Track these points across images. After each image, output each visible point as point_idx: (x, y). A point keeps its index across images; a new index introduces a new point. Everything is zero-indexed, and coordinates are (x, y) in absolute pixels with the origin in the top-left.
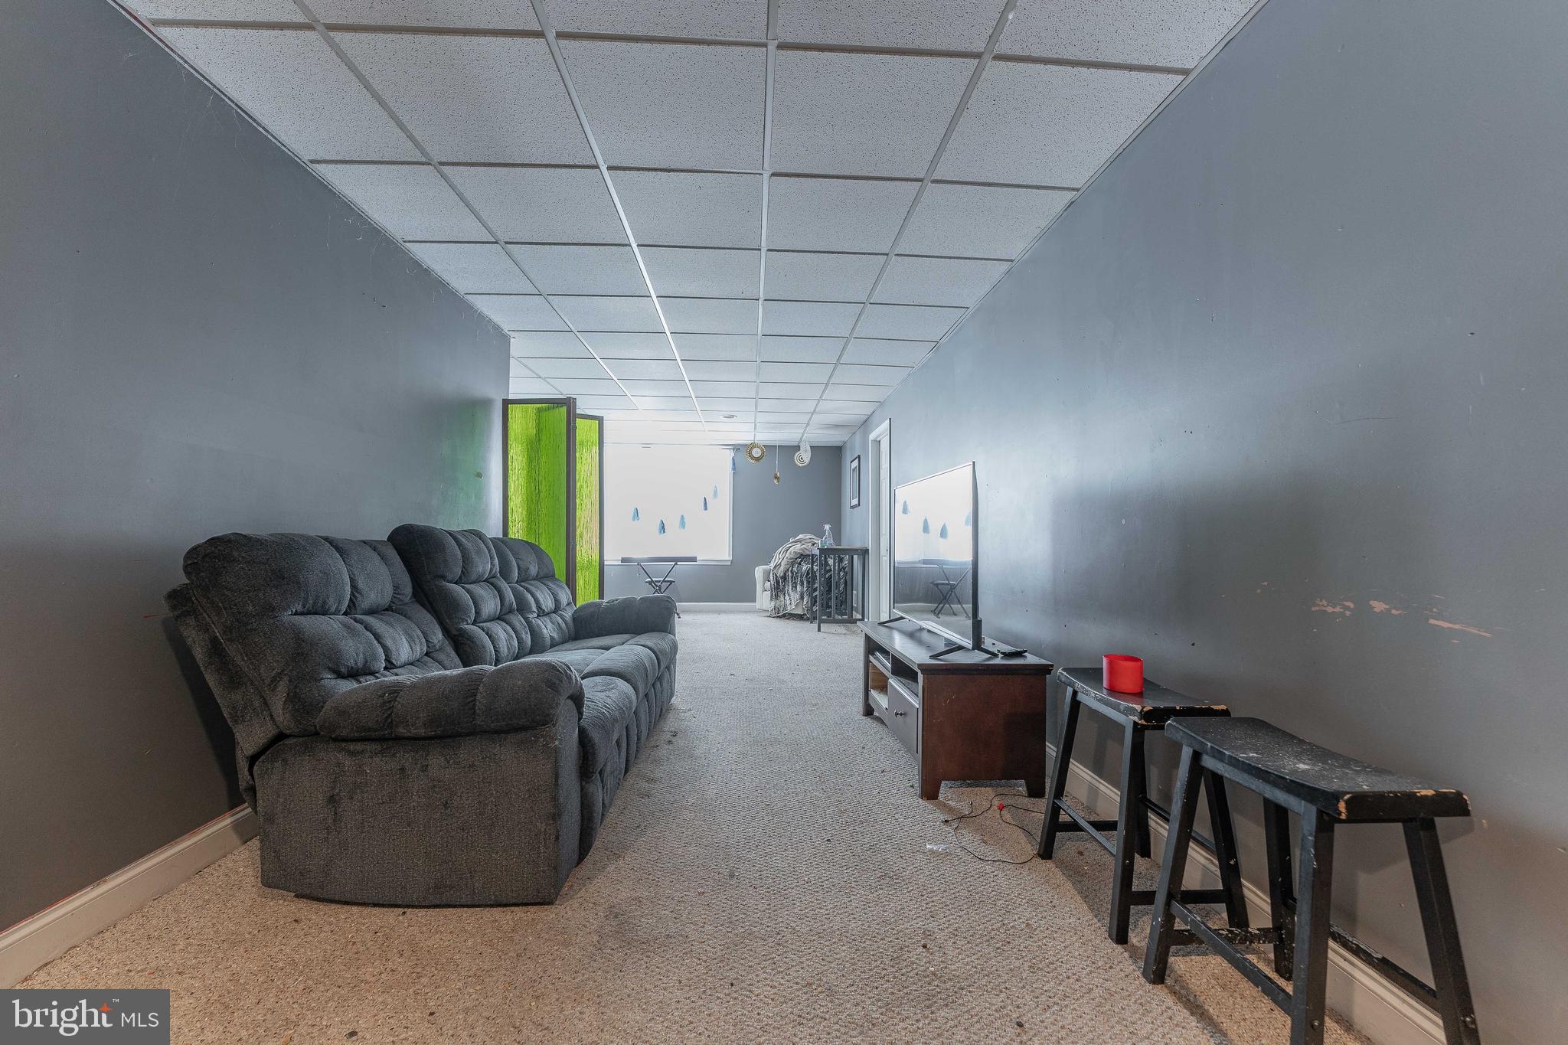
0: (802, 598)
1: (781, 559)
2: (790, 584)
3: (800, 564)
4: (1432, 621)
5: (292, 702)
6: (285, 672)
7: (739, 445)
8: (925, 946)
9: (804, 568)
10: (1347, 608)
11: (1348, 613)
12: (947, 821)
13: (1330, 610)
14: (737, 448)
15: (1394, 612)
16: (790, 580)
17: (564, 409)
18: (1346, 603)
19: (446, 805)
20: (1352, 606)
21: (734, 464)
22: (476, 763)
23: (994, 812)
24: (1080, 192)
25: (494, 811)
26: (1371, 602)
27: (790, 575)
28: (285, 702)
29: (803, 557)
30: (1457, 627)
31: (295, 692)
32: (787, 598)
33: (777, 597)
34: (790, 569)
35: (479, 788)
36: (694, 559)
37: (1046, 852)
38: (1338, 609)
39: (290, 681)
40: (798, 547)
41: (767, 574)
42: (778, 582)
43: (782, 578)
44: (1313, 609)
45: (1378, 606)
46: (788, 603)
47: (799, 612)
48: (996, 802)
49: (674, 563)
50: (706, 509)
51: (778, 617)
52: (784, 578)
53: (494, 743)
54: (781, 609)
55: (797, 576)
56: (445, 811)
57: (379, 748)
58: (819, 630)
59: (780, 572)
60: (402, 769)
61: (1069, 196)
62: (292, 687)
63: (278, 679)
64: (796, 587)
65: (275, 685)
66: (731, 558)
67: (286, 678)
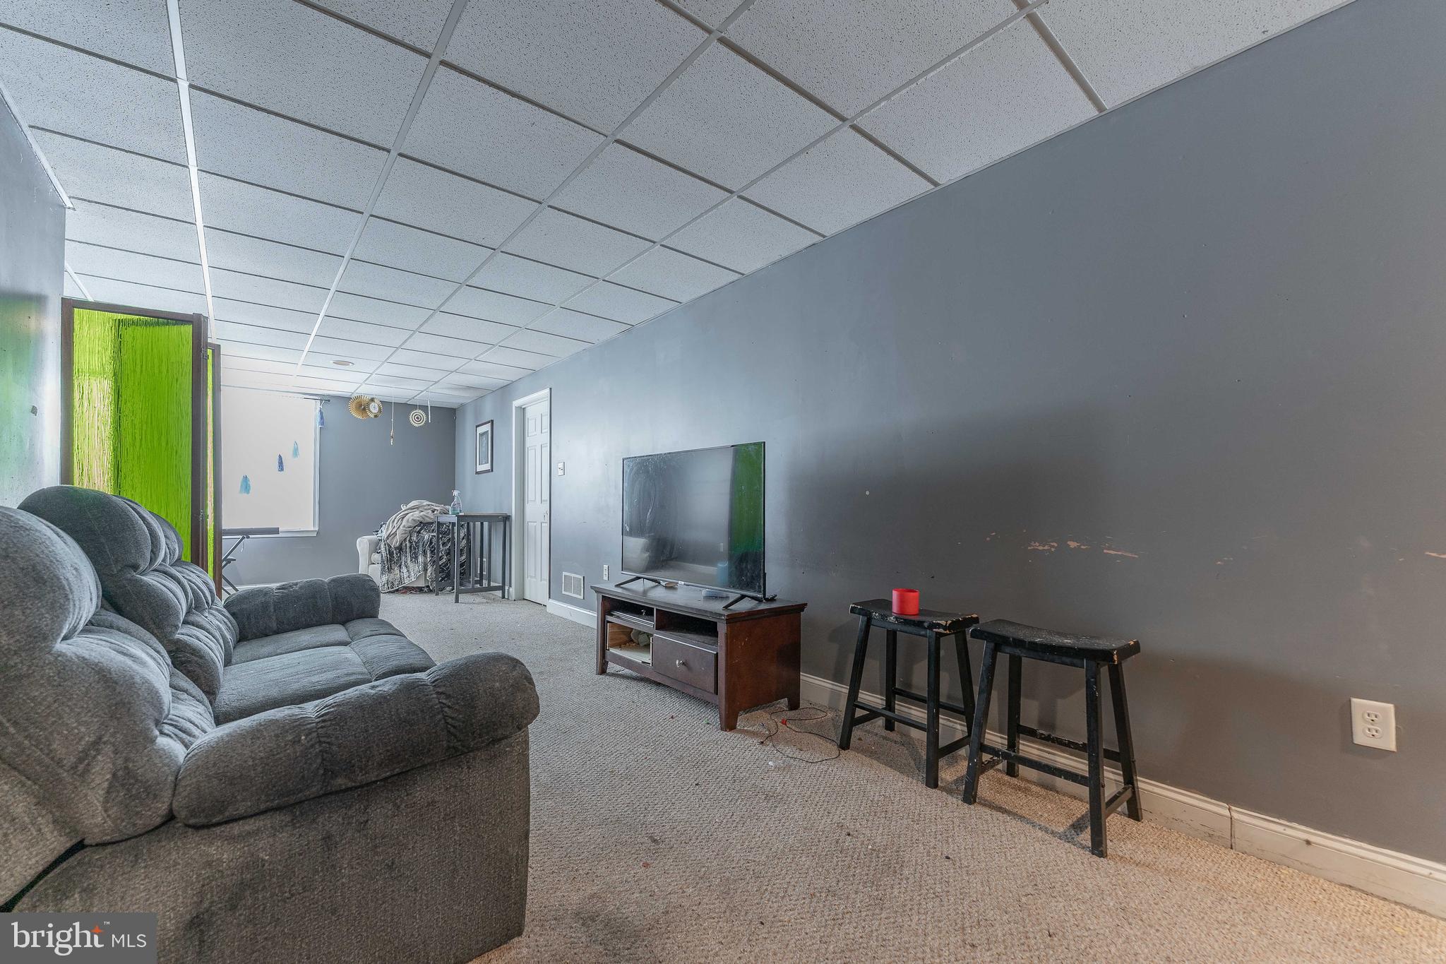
0: (425, 570)
1: (395, 528)
2: (408, 555)
3: (419, 532)
4: (1105, 551)
5: (123, 785)
6: (105, 739)
7: (329, 395)
8: (849, 835)
9: (426, 537)
10: (1053, 547)
11: (1053, 550)
12: (762, 742)
13: (1041, 548)
14: (326, 400)
15: (1082, 547)
16: (408, 550)
17: (188, 330)
18: (1052, 544)
19: (390, 867)
20: (1056, 545)
21: (322, 418)
22: (437, 798)
23: (782, 728)
24: (825, 238)
25: (458, 851)
26: (1068, 543)
27: (408, 545)
28: (111, 786)
29: (423, 525)
30: (1120, 553)
31: (127, 768)
32: (404, 570)
33: (390, 569)
34: (408, 539)
35: (439, 829)
36: (276, 531)
37: (845, 745)
38: (1046, 548)
39: (116, 752)
40: (416, 515)
41: (375, 548)
42: (391, 553)
43: (396, 548)
44: (1029, 548)
45: (1073, 544)
46: (406, 575)
47: (421, 584)
48: (779, 721)
49: (241, 537)
50: (282, 470)
51: (390, 592)
52: (400, 549)
53: (460, 766)
54: (396, 583)
55: (418, 547)
56: (390, 874)
57: (288, 818)
58: (457, 601)
59: (395, 542)
60: (328, 837)
61: (817, 239)
62: (120, 761)
63: (93, 753)
64: (416, 558)
65: (88, 765)
66: (317, 529)
67: (108, 749)
